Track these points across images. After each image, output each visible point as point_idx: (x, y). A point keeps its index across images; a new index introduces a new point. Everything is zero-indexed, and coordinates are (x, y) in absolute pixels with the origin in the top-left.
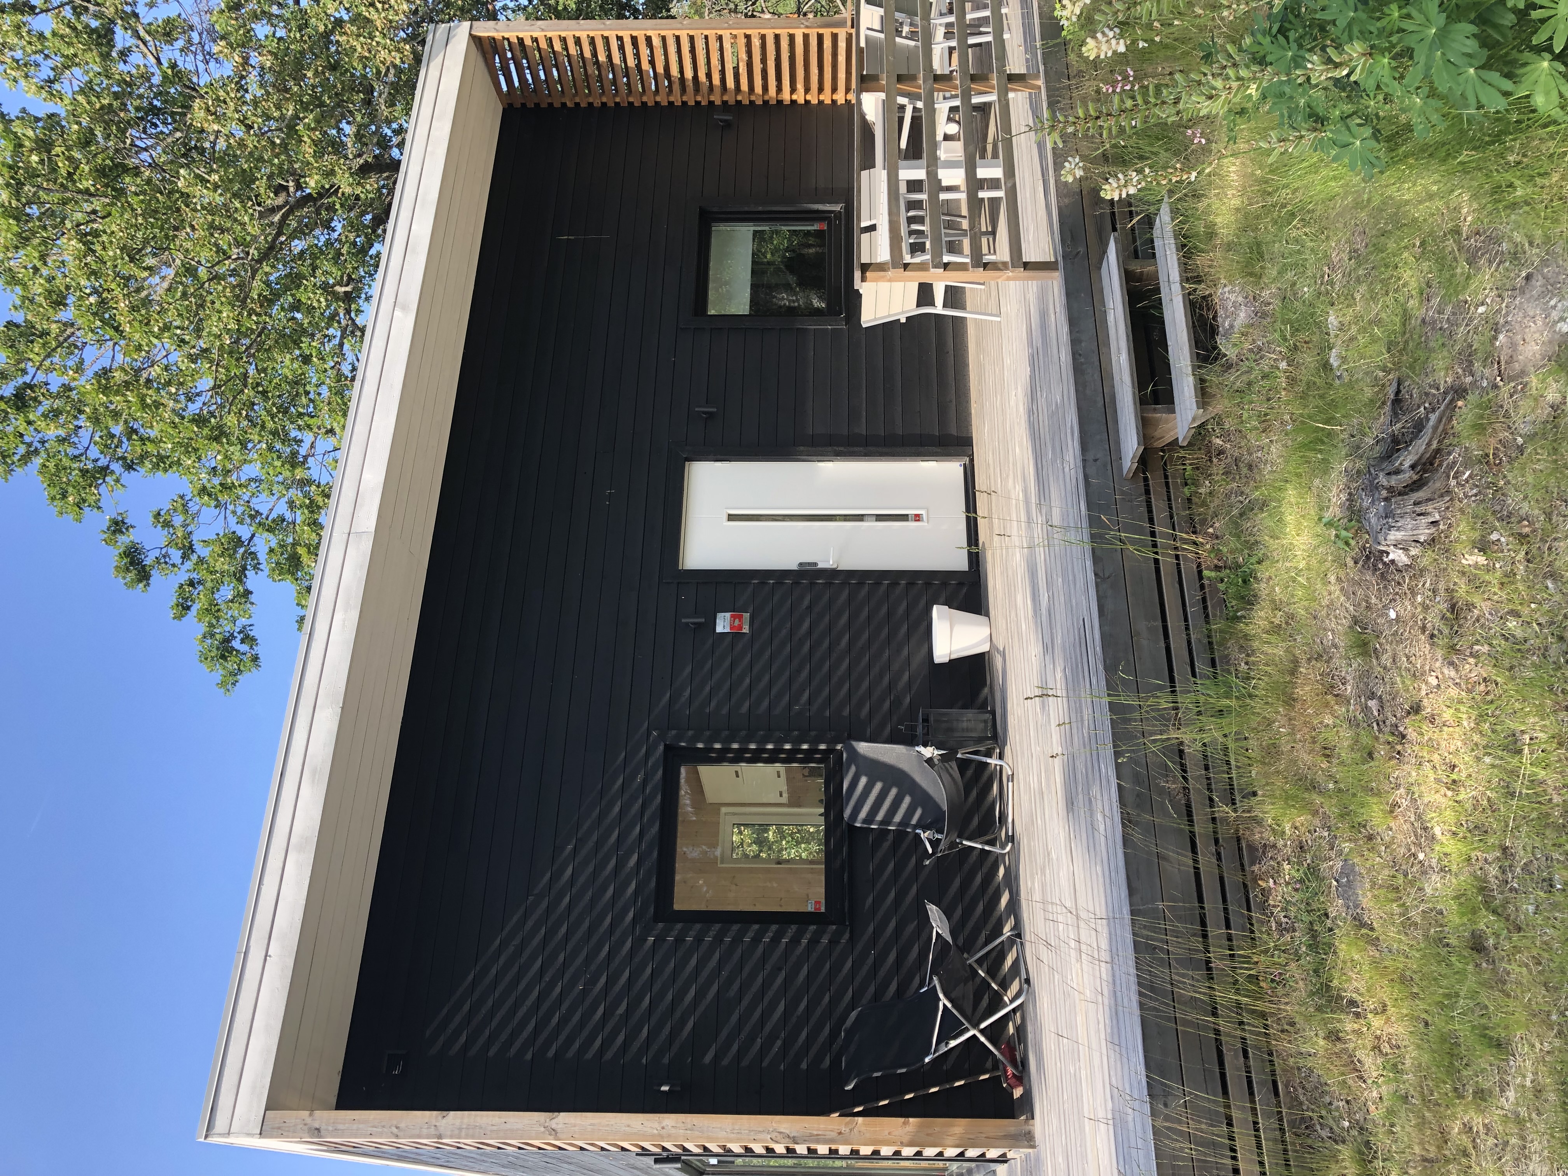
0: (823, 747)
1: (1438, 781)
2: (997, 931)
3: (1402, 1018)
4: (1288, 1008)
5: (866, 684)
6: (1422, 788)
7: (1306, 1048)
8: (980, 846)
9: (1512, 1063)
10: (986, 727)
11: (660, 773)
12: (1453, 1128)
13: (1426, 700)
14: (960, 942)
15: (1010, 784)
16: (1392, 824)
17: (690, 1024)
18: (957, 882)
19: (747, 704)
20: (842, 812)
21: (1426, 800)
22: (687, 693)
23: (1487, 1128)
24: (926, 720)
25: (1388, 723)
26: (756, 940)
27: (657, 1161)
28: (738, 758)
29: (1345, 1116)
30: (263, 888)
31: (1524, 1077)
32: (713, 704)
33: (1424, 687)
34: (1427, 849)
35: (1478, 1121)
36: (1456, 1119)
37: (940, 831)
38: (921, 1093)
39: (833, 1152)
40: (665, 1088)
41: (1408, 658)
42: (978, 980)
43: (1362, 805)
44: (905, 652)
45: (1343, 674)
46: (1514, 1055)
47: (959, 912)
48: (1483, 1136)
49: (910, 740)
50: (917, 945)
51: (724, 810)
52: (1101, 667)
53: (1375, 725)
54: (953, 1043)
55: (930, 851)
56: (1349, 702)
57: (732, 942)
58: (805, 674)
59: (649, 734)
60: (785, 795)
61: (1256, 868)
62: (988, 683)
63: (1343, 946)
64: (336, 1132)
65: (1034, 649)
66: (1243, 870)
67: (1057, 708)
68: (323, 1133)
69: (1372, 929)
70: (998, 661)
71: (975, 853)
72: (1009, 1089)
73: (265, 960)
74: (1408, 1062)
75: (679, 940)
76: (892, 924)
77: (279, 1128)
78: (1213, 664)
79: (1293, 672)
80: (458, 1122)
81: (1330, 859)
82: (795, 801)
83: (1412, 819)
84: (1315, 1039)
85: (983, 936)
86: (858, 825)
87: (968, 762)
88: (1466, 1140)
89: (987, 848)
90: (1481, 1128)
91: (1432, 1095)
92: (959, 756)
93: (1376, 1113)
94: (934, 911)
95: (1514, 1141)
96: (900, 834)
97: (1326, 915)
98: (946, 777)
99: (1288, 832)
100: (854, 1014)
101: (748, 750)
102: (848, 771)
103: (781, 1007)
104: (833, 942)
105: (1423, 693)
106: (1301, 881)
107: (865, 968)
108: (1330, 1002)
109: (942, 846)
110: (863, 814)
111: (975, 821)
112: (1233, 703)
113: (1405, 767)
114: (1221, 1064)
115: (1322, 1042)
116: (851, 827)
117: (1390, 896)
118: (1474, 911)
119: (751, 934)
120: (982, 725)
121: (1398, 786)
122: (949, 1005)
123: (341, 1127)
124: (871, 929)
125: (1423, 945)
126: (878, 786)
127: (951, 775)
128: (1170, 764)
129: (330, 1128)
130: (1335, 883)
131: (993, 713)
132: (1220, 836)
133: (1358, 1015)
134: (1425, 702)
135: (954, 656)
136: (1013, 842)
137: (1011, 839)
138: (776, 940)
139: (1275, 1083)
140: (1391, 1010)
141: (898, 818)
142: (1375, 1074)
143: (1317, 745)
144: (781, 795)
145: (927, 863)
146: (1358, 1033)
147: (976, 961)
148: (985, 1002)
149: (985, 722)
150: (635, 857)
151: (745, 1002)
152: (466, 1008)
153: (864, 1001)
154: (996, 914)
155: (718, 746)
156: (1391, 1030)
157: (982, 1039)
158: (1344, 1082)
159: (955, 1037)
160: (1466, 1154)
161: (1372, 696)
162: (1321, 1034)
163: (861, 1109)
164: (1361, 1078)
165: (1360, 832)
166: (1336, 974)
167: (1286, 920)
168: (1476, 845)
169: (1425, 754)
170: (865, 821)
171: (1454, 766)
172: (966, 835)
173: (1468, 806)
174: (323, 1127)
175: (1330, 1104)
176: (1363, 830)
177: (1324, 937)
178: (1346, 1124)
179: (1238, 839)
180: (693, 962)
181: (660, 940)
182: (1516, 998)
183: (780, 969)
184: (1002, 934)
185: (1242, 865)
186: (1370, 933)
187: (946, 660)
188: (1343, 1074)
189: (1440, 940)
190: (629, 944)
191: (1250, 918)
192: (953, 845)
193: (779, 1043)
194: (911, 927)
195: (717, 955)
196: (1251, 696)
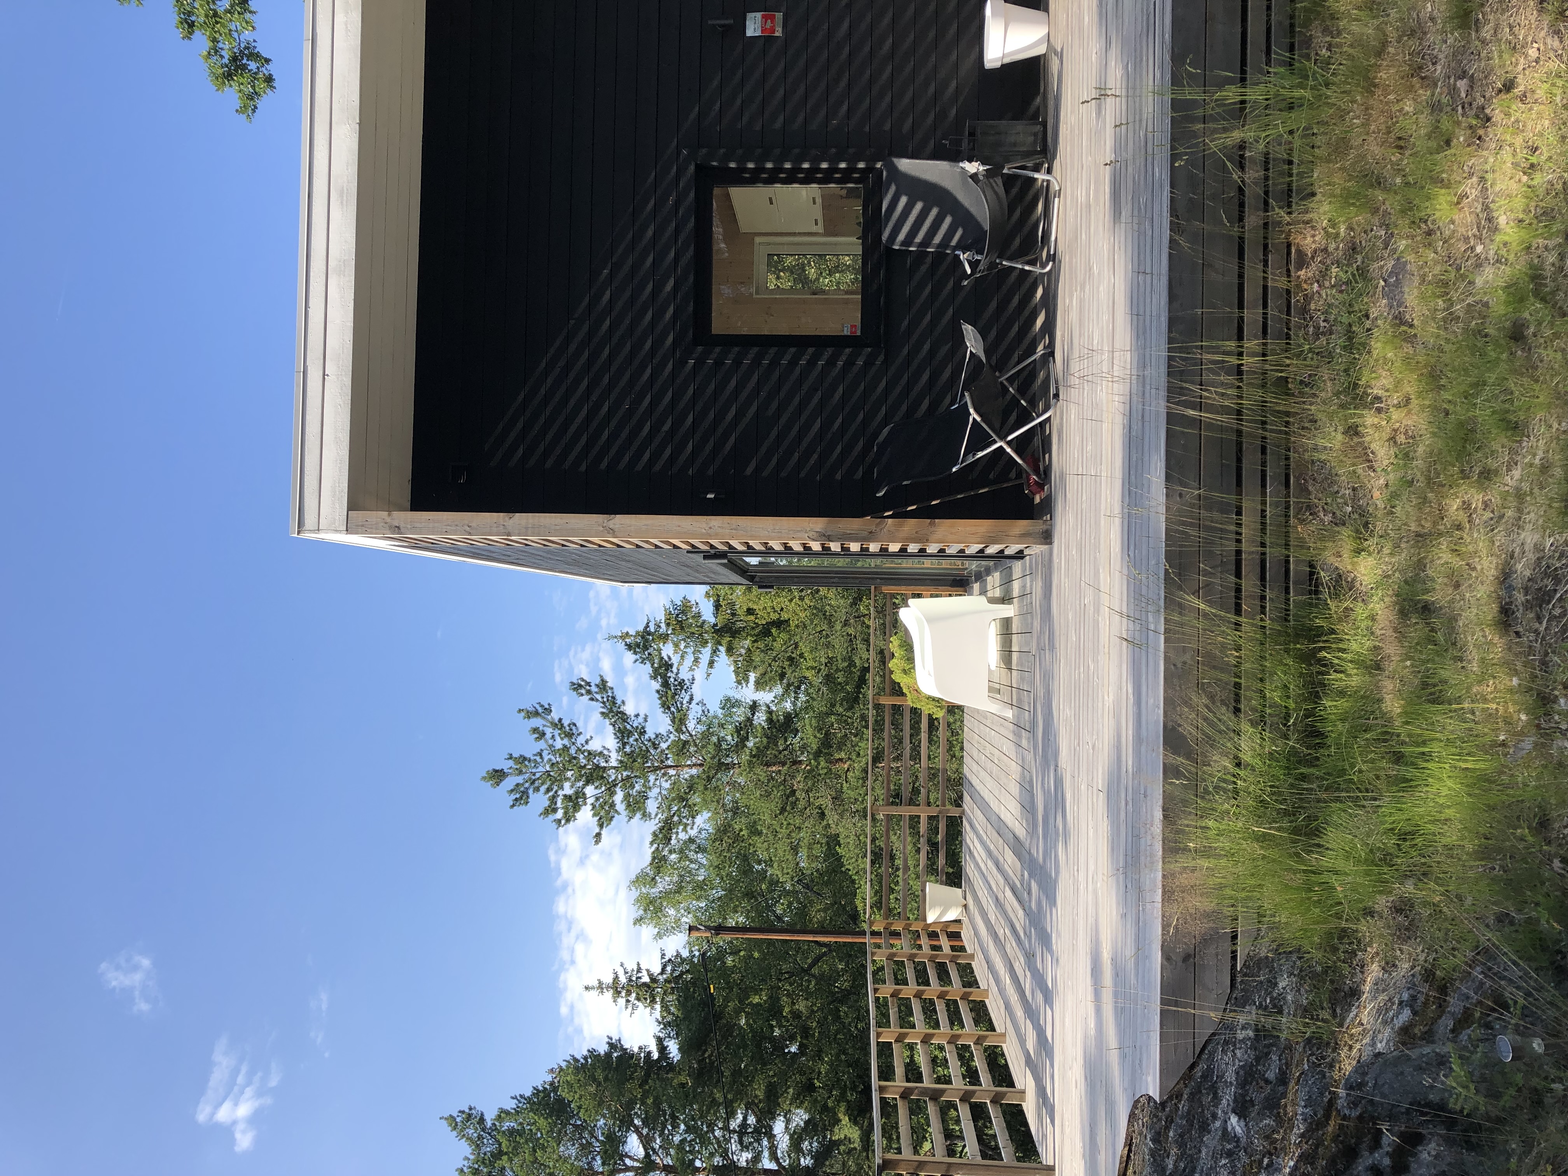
0: (861, 165)
1: (1515, 165)
2: (1032, 350)
3: (1422, 408)
4: (1313, 408)
5: (909, 95)
6: (1497, 175)
7: (1322, 442)
8: (1020, 266)
9: (1525, 444)
10: (1035, 142)
11: (692, 195)
12: (1451, 506)
13: (1521, 76)
14: (994, 361)
15: (1057, 200)
16: (1456, 217)
17: (732, 440)
18: (994, 304)
19: (781, 119)
20: (880, 234)
21: (1497, 189)
22: (717, 107)
23: (1486, 505)
24: (972, 134)
25: (1475, 105)
26: (794, 362)
27: (705, 558)
28: (772, 178)
29: (1349, 502)
30: (310, 311)
31: (1534, 455)
32: (745, 119)
33: (1522, 60)
34: (1487, 241)
35: (1477, 499)
36: (1457, 497)
37: (980, 252)
38: (947, 499)
39: (864, 550)
40: (711, 496)
41: (1511, 27)
42: (1008, 397)
43: (1428, 198)
44: (954, 57)
45: (1435, 52)
46: (1528, 437)
47: (993, 333)
48: (1479, 511)
49: (955, 156)
50: (950, 366)
51: (758, 240)
52: (1167, 57)
53: (1460, 108)
54: (980, 454)
55: (969, 271)
56: (1436, 85)
57: (769, 364)
58: (843, 83)
59: (679, 153)
60: (820, 222)
61: (1302, 273)
62: (1042, 90)
63: (1379, 345)
64: (414, 530)
65: (1094, 46)
66: (1289, 276)
67: (1112, 108)
68: (402, 530)
69: (1411, 326)
70: (1054, 65)
71: (1015, 274)
72: (1031, 496)
73: (324, 379)
74: (1421, 449)
75: (719, 363)
76: (927, 347)
77: (363, 526)
78: (1292, 49)
79: (1380, 53)
80: (523, 522)
81: (1382, 258)
82: (832, 228)
83: (1478, 210)
84: (1333, 434)
85: (1016, 356)
86: (896, 247)
87: (1015, 177)
88: (1462, 517)
89: (1027, 268)
90: (1480, 505)
91: (1438, 478)
92: (1005, 171)
93: (1378, 497)
94: (968, 329)
95: (1510, 513)
96: (940, 256)
97: (1367, 316)
98: (989, 192)
99: (1342, 234)
100: (886, 430)
101: (782, 170)
102: (888, 190)
103: (817, 425)
104: (868, 364)
105: (1520, 67)
106: (1347, 283)
107: (898, 389)
108: (1354, 399)
109: (981, 267)
110: (901, 237)
111: (1017, 242)
112: (1306, 94)
113: (1485, 153)
114: (1239, 460)
115: (1340, 437)
116: (889, 250)
117: (1438, 291)
118: (1522, 300)
119: (788, 357)
120: (1031, 139)
121: (1471, 175)
122: (978, 419)
123: (418, 525)
124: (905, 351)
125: (1460, 338)
126: (919, 206)
127: (996, 193)
128: (1228, 164)
129: (409, 527)
130: (1382, 283)
131: (1044, 124)
132: (1270, 241)
133: (1379, 410)
134: (1520, 79)
135: (1007, 60)
136: (1054, 261)
137: (1052, 258)
138: (812, 363)
139: (1287, 477)
140: (1414, 402)
141: (937, 240)
142: (1386, 462)
143: (1392, 135)
144: (816, 224)
145: (966, 283)
146: (1377, 427)
147: (1007, 379)
148: (1013, 418)
149: (1035, 135)
150: (671, 283)
151: (783, 420)
152: (520, 425)
153: (897, 418)
154: (1030, 336)
155: (751, 165)
156: (1409, 422)
157: (1009, 450)
158: (1354, 472)
159: (982, 450)
160: (1459, 527)
161: (1463, 75)
162: (1341, 429)
163: (890, 513)
164: (1371, 468)
165: (1420, 228)
166: (1366, 372)
167: (1325, 324)
168: (1540, 231)
169: (1508, 138)
170: (903, 243)
171: (1536, 149)
172: (1009, 253)
173: (1541, 192)
174: (402, 525)
175: (1337, 492)
176: (1423, 226)
177: (1361, 337)
178: (1350, 509)
179: (1289, 246)
180: (733, 383)
181: (700, 362)
182: (1545, 382)
183: (816, 390)
184: (1035, 353)
185: (1288, 271)
186: (1409, 330)
187: (998, 65)
188: (1354, 465)
189: (1479, 332)
190: (670, 366)
191: (1288, 323)
192: (992, 265)
193: (815, 456)
194: (945, 349)
195: (755, 377)
196: (1327, 85)
